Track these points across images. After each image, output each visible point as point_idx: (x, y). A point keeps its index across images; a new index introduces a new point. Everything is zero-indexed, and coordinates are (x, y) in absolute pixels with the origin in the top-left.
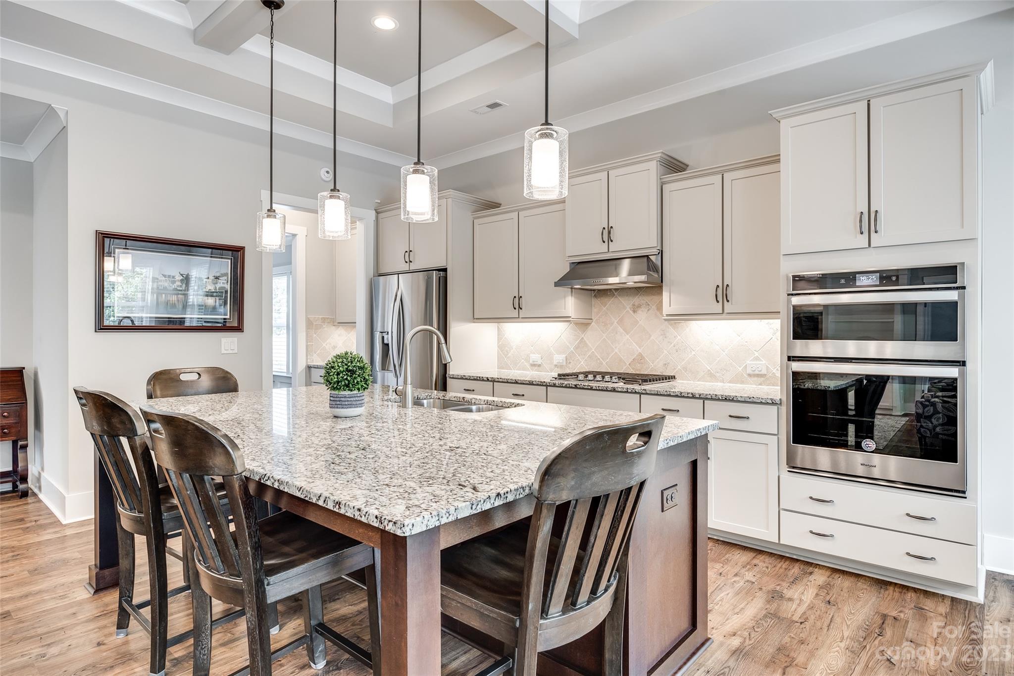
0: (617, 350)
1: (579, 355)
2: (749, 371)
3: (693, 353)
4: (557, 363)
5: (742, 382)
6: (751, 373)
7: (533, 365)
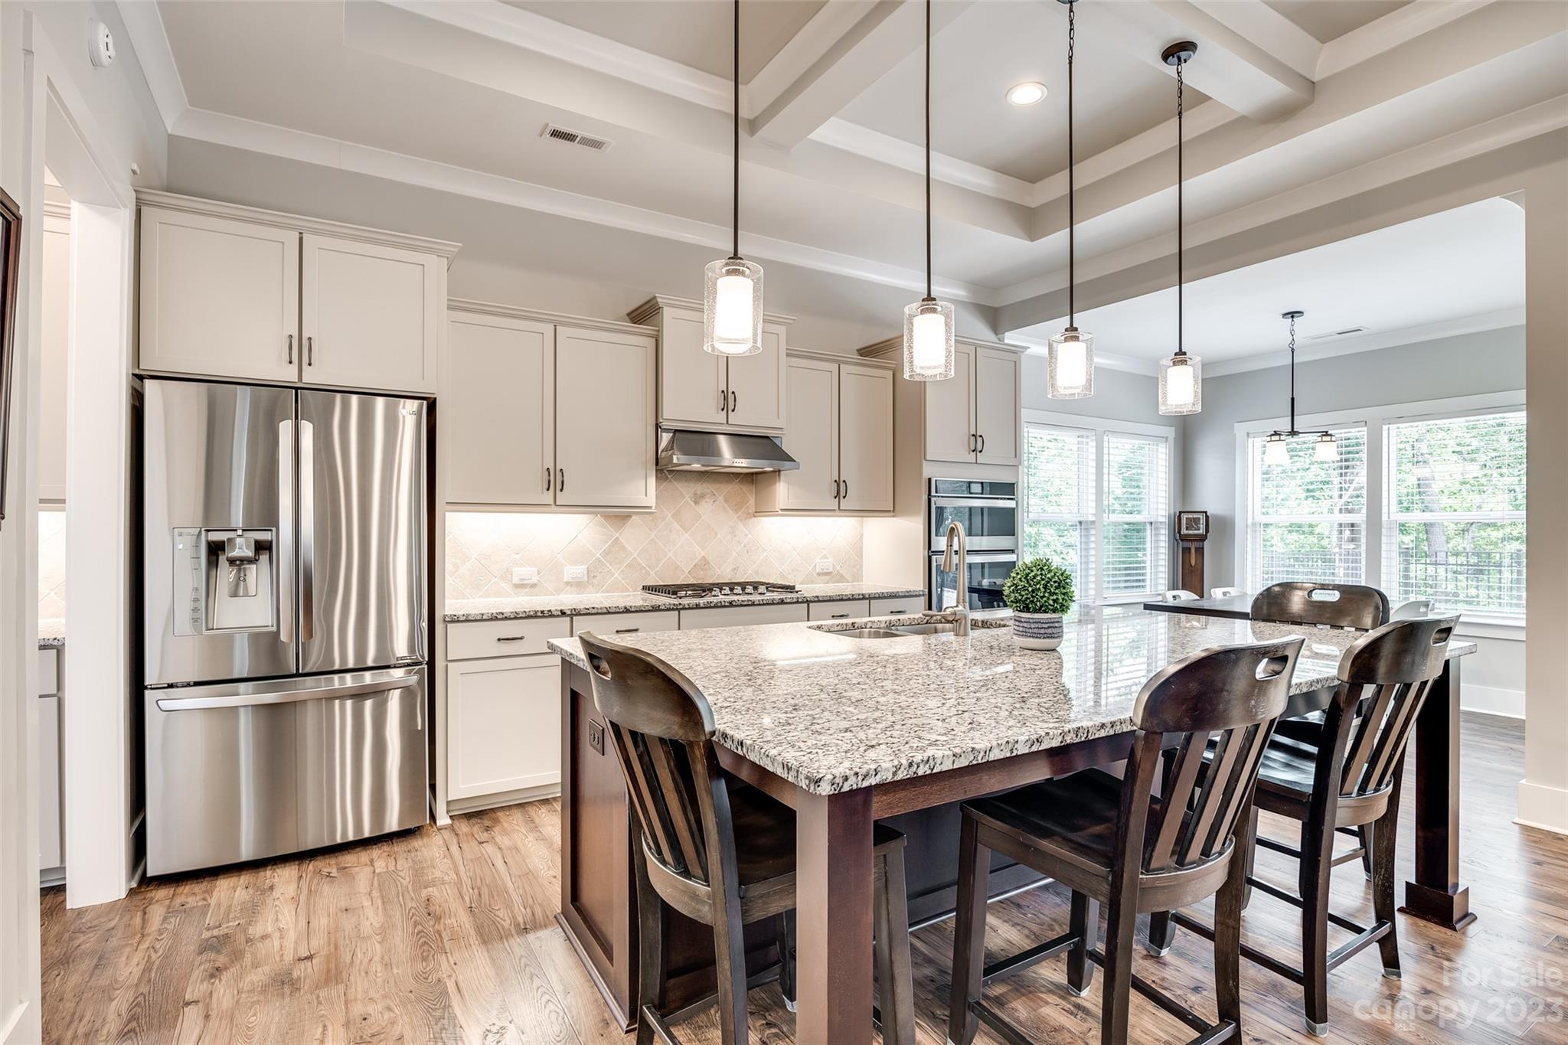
0: (670, 555)
1: (611, 565)
2: (818, 570)
3: (765, 554)
4: (572, 578)
5: (812, 582)
6: (820, 571)
7: (521, 586)
